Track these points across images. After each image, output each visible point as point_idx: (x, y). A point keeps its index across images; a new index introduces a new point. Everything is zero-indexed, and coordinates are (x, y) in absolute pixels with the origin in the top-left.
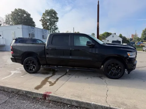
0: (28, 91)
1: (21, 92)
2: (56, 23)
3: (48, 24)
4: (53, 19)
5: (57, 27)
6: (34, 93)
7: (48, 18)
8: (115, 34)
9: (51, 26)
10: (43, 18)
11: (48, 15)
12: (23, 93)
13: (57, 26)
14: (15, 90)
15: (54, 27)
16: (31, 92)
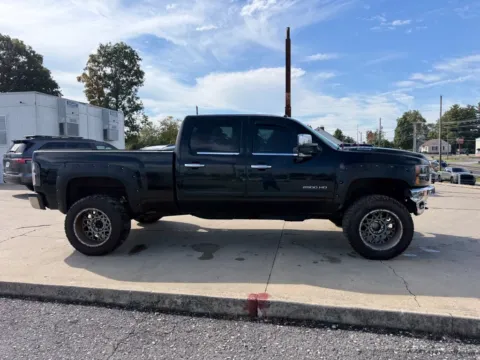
2: (136, 90)
3: (107, 91)
4: (126, 76)
5: (138, 102)
7: (108, 70)
9: (117, 98)
10: (91, 70)
11: (107, 63)
13: (137, 98)
15: (129, 101)
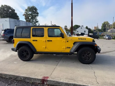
0: (27, 76)
1: (19, 78)
2: (37, 17)
3: (30, 18)
4: (34, 14)
5: (37, 20)
6: (33, 78)
7: (30, 13)
8: (83, 26)
9: (32, 19)
10: (26, 13)
11: (30, 11)
12: (22, 78)
13: (37, 19)
14: (13, 77)
15: (35, 20)
16: (29, 78)
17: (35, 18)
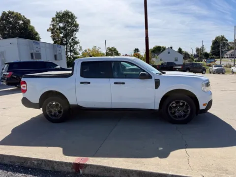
2: (75, 34)
8: (171, 48)
13: (76, 38)
15: (72, 40)
17: (72, 36)
